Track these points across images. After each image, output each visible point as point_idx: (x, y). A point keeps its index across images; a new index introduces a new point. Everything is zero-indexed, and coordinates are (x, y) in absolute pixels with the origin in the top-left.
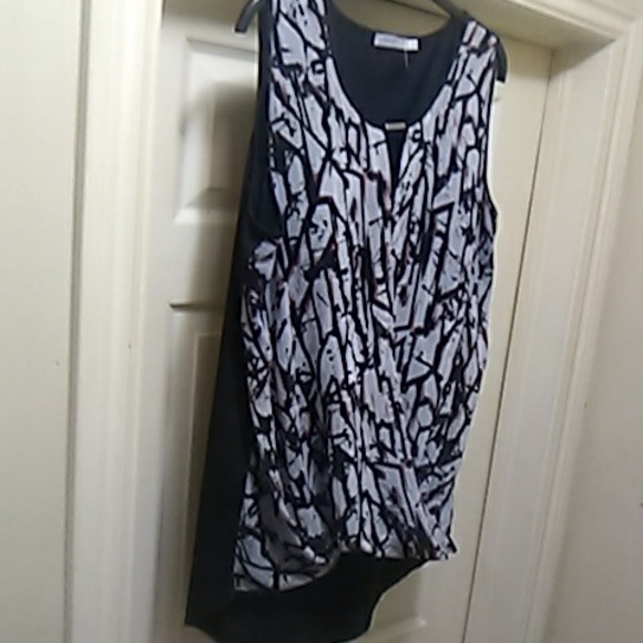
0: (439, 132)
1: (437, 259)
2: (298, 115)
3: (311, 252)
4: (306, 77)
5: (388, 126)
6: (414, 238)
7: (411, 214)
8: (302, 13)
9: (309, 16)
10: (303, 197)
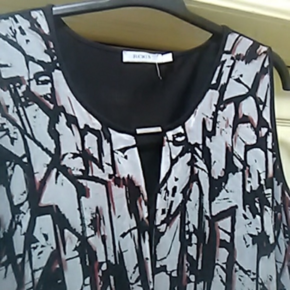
0: (208, 134)
1: (224, 275)
2: (20, 124)
3: (33, 272)
4: (28, 87)
5: (139, 131)
6: (192, 251)
7: (183, 223)
8: (23, 33)
9: (31, 35)
10: (25, 208)
